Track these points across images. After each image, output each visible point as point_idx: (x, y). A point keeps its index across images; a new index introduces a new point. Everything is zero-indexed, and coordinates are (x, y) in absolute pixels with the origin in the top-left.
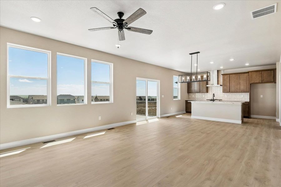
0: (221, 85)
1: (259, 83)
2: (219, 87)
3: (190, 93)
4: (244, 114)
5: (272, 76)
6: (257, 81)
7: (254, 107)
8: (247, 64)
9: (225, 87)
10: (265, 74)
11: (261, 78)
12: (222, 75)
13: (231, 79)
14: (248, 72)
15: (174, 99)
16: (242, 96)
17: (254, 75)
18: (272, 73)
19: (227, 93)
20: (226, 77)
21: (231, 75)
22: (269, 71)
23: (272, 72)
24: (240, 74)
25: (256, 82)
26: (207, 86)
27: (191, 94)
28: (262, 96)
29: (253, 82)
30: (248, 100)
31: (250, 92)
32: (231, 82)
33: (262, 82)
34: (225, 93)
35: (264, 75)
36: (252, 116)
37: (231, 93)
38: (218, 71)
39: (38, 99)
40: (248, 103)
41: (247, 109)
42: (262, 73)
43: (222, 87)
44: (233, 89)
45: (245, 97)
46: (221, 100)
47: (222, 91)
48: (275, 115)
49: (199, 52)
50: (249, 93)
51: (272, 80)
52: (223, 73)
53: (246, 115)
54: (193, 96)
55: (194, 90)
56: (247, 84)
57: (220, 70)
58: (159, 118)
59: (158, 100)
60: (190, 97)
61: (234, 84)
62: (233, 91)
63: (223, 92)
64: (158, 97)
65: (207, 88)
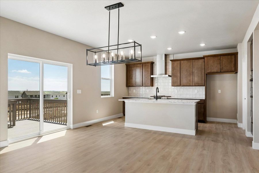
0: (169, 76)
1: (217, 73)
2: (168, 79)
3: (130, 87)
4: (198, 117)
5: (233, 63)
6: (215, 70)
7: (211, 107)
8: (203, 45)
9: (175, 79)
10: (224, 60)
11: (220, 66)
12: (171, 62)
13: (182, 67)
14: (203, 58)
15: (102, 97)
16: (196, 91)
17: (211, 61)
18: (233, 60)
19: (178, 87)
20: (176, 63)
21: (182, 62)
22: (229, 57)
23: (233, 57)
24: (193, 60)
25: (213, 71)
26: (152, 76)
27: (131, 89)
28: (219, 91)
29: (209, 71)
30: (203, 97)
31: (205, 85)
32: (182, 71)
33: (221, 72)
34: (175, 87)
35: (223, 62)
36: (209, 119)
37: (183, 87)
38: (166, 55)
39: (31, 94)
40: (203, 101)
41: (203, 110)
42: (221, 59)
43: (170, 78)
44: (184, 81)
45: (199, 93)
46: (170, 97)
47: (170, 84)
48: (236, 118)
49: (120, 5)
50: (204, 87)
51: (233, 69)
52: (172, 59)
53: (201, 119)
54: (134, 91)
55: (135, 82)
56: (202, 74)
57: (168, 55)
58: (70, 129)
59: (70, 98)
60: (130, 92)
61: (186, 74)
62: (185, 85)
63: (172, 86)
64: (70, 92)
65: (152, 79)
